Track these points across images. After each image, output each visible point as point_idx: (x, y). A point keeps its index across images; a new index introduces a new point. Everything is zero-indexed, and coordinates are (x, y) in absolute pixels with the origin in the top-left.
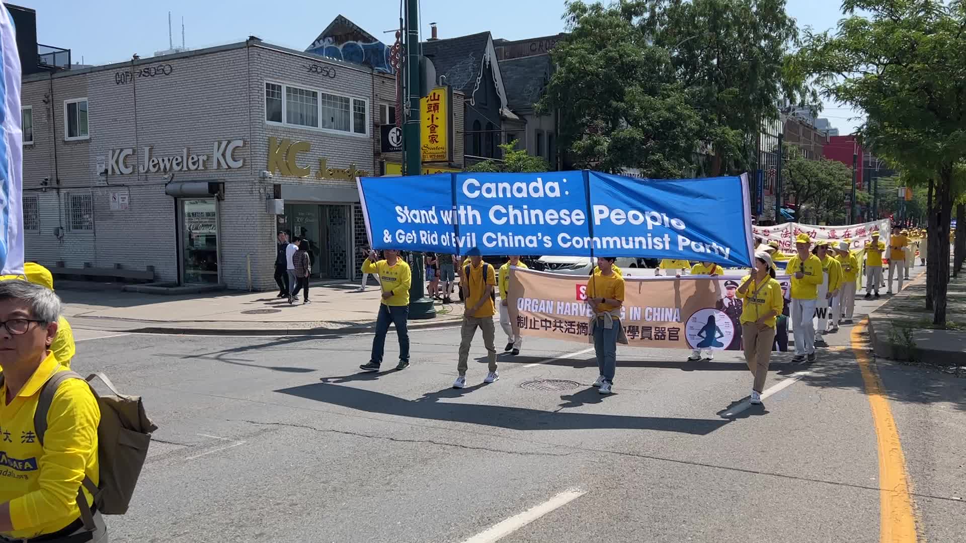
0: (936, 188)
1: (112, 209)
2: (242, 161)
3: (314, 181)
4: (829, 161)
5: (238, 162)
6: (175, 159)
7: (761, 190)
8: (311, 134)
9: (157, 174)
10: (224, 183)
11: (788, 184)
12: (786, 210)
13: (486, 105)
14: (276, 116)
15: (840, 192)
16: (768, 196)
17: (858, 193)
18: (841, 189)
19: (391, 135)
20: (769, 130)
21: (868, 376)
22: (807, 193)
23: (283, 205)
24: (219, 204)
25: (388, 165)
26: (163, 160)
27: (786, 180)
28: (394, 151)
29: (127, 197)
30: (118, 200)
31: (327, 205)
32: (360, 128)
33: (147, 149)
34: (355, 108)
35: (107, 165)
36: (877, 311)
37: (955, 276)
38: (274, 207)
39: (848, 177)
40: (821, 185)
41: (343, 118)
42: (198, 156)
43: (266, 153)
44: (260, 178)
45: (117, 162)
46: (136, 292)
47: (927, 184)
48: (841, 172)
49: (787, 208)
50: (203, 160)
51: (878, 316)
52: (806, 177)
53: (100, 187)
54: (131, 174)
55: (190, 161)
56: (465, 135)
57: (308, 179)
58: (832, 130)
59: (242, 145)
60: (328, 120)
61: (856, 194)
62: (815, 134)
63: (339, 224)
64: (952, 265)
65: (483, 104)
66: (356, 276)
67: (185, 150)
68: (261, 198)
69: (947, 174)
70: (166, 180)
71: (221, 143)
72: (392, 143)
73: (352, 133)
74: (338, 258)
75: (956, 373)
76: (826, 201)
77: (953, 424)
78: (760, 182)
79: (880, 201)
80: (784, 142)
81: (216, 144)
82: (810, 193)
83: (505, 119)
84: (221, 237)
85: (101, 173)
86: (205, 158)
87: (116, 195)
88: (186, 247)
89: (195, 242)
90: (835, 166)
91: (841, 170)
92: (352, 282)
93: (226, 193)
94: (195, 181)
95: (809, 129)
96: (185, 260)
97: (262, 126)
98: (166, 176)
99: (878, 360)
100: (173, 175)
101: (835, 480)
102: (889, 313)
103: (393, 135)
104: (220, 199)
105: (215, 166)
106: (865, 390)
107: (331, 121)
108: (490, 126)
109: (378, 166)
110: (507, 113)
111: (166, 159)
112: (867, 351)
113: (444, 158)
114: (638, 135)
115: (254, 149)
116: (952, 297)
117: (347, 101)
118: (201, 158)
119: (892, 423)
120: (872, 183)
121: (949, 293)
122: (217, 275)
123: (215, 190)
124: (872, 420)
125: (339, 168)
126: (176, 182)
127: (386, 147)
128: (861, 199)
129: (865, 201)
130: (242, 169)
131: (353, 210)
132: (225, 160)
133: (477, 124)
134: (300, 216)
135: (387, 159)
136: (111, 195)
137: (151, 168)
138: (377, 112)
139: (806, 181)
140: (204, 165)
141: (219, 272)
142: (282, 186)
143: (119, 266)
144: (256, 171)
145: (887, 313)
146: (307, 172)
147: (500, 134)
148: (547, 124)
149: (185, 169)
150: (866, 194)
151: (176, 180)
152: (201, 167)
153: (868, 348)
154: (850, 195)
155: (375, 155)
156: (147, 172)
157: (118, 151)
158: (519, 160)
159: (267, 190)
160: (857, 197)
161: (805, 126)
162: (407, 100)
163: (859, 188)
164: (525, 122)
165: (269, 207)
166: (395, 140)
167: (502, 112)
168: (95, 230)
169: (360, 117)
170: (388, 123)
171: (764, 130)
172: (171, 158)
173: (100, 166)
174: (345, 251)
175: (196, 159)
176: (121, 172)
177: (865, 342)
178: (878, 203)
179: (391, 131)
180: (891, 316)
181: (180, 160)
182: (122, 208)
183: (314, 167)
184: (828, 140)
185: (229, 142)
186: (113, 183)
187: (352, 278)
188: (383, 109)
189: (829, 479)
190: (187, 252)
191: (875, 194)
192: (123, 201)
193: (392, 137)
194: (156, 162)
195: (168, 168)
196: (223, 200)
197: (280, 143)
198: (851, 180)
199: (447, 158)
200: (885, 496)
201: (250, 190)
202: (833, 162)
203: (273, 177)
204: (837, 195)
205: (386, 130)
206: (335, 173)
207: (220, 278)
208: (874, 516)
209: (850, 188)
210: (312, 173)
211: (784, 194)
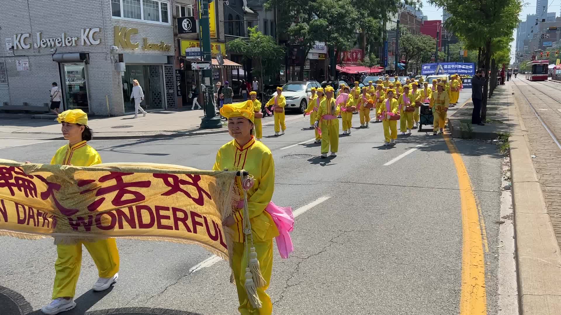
0: (482, 51)
1: (18, 70)
2: (99, 40)
3: (142, 52)
4: (424, 36)
5: (97, 41)
6: (57, 40)
7: (387, 53)
8: (137, 23)
9: (46, 48)
10: (88, 54)
11: (401, 49)
12: (400, 64)
13: (235, 5)
14: (117, 13)
15: (429, 53)
16: (391, 56)
17: (439, 54)
18: (430, 52)
19: (183, 23)
20: (393, 19)
21: (450, 146)
22: (412, 54)
23: (125, 66)
24: (87, 66)
25: (182, 41)
26: (49, 40)
27: (401, 46)
28: (185, 33)
29: (27, 63)
30: (22, 65)
31: (148, 66)
32: (165, 20)
33: (38, 34)
34: (162, 7)
35: (13, 43)
36: (452, 116)
37: (490, 97)
38: (120, 67)
39: (434, 44)
40: (419, 49)
41: (155, 14)
42: (71, 38)
43: (113, 36)
44: (111, 50)
45: (19, 42)
46: (40, 118)
47: (478, 49)
48: (431, 42)
49: (400, 63)
50: (75, 40)
51: (453, 118)
52: (411, 45)
53: (9, 57)
54: (29, 49)
55: (67, 41)
56: (225, 23)
57: (138, 51)
58: (425, 17)
59: (98, 31)
60: (147, 15)
61: (438, 54)
62: (416, 20)
63: (156, 76)
64: (489, 92)
65: (233, 4)
66: (168, 106)
67: (63, 34)
68: (112, 62)
69: (489, 44)
70: (52, 52)
71: (85, 30)
72: (184, 28)
73: (160, 23)
74: (157, 96)
75: (491, 143)
76: (421, 59)
77: (490, 164)
78: (386, 47)
79: (451, 58)
80: (400, 26)
81: (82, 31)
82: (413, 54)
83: (246, 13)
84: (89, 85)
85: (10, 49)
86: (76, 39)
87: (21, 62)
88: (67, 92)
89: (73, 88)
90: (427, 38)
91: (430, 41)
92: (166, 110)
93: (90, 59)
94: (71, 53)
95: (413, 17)
96: (67, 100)
97: (110, 19)
98: (52, 50)
99: (454, 139)
100: (56, 49)
101: (440, 187)
102: (458, 117)
103: (185, 24)
104: (87, 63)
105: (83, 44)
106: (449, 152)
107: (148, 16)
108: (238, 17)
109: (176, 42)
110: (247, 9)
111: (51, 40)
112: (449, 135)
113: (215, 36)
114: (325, 23)
115: (106, 33)
116: (489, 108)
117: (157, 3)
118: (73, 39)
119: (463, 165)
120: (447, 47)
121: (487, 106)
122: (88, 108)
123: (84, 57)
124: (454, 164)
125: (155, 43)
126: (58, 53)
127: (181, 30)
128: (441, 57)
129: (443, 58)
130: (99, 45)
131: (164, 68)
132: (89, 40)
133: (230, 17)
134: (133, 72)
135: (181, 38)
136: (17, 61)
137: (42, 45)
138: (175, 9)
139: (411, 47)
140: (76, 43)
141: (89, 107)
142: (123, 54)
143: (26, 104)
144: (108, 46)
145: (458, 116)
146: (137, 46)
147: (244, 22)
148: (270, 16)
149: (64, 45)
150: (443, 54)
151: (58, 52)
152: (74, 44)
153: (449, 134)
154: (435, 54)
155: (174, 35)
156: (39, 48)
157: (19, 35)
158: (258, 37)
159: (115, 57)
160: (438, 56)
161: (410, 15)
162: (201, 4)
163: (440, 50)
164: (258, 15)
165: (117, 68)
166: (186, 27)
167: (244, 9)
168: (8, 82)
169: (165, 14)
170: (181, 16)
171: (390, 18)
172: (54, 39)
173: (9, 44)
174: (160, 92)
175: (70, 39)
176: (22, 48)
177: (447, 131)
178: (449, 58)
179: (183, 22)
180: (459, 118)
181: (60, 40)
182: (25, 69)
183: (140, 43)
184: (423, 23)
185: (90, 29)
186: (19, 54)
187: (165, 108)
188: (177, 8)
189: (438, 187)
190: (68, 95)
191: (448, 54)
192: (25, 65)
193: (184, 25)
194: (45, 41)
195: (53, 46)
196: (89, 63)
197: (121, 30)
198: (435, 46)
199: (216, 37)
200: (462, 192)
201: (105, 57)
202: (426, 36)
203: (118, 49)
204: (427, 55)
205: (180, 21)
206: (152, 47)
207: (90, 109)
208: (458, 199)
209: (435, 50)
210: (140, 47)
211: (399, 55)
